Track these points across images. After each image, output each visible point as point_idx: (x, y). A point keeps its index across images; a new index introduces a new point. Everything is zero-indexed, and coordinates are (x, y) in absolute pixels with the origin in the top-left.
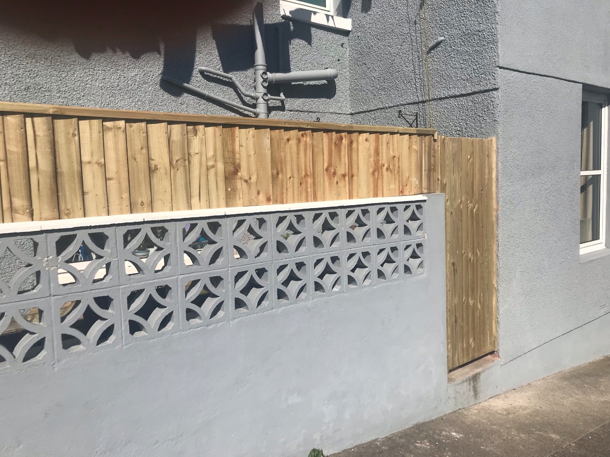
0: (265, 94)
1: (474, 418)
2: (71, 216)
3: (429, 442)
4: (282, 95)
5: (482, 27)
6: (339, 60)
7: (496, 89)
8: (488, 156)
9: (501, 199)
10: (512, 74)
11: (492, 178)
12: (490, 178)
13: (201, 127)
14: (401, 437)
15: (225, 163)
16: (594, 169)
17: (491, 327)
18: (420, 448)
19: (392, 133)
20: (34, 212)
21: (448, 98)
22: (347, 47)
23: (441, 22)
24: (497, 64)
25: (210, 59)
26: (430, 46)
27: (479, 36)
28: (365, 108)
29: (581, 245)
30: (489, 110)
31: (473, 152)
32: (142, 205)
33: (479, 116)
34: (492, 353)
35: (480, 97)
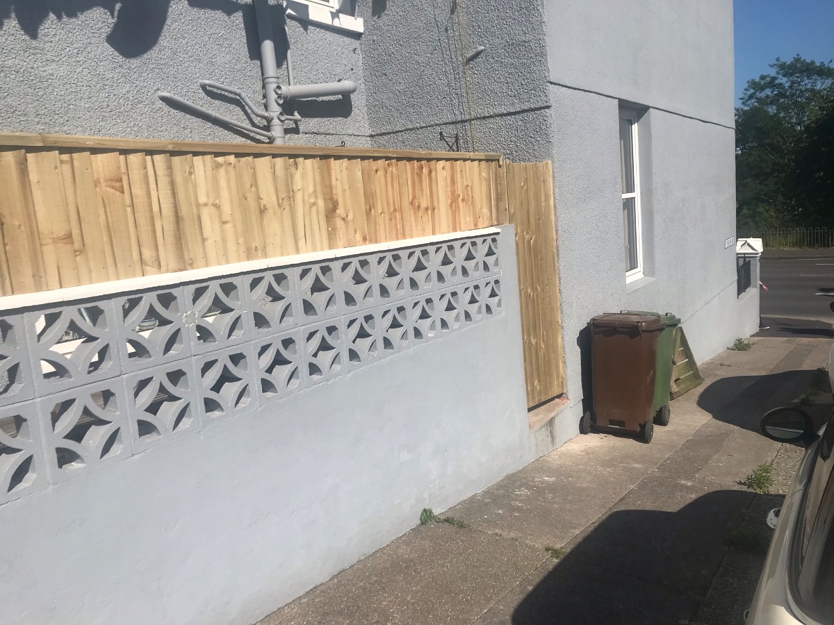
0: (281, 114)
1: (558, 462)
2: (195, 266)
3: (527, 489)
4: (296, 113)
5: (528, 37)
6: (352, 69)
7: (548, 107)
8: (544, 181)
9: (559, 228)
10: (561, 90)
11: (549, 205)
12: (548, 206)
13: (301, 159)
14: (497, 489)
15: (325, 199)
16: (627, 192)
17: (557, 367)
18: (521, 495)
19: (465, 160)
20: (161, 264)
21: (493, 117)
22: (360, 53)
23: (480, 28)
24: (548, 79)
25: (211, 70)
26: (468, 56)
27: (526, 47)
28: (389, 128)
29: (628, 274)
30: (542, 132)
31: (527, 179)
32: (256, 251)
33: (531, 137)
34: (559, 396)
35: (531, 115)
